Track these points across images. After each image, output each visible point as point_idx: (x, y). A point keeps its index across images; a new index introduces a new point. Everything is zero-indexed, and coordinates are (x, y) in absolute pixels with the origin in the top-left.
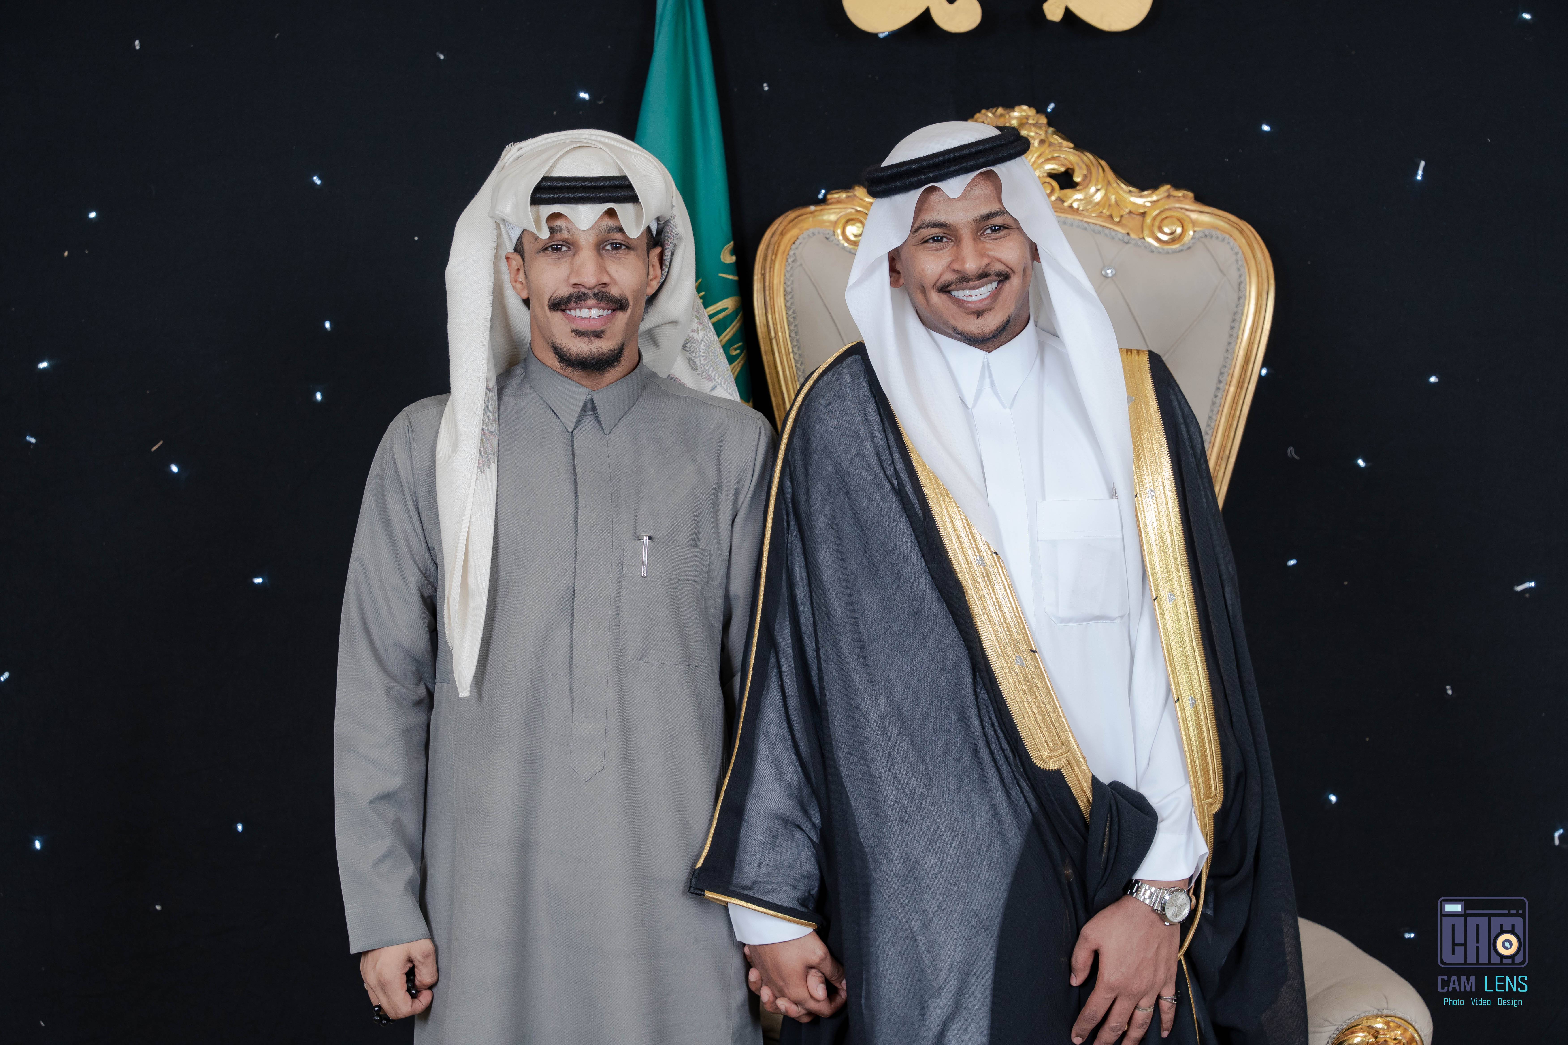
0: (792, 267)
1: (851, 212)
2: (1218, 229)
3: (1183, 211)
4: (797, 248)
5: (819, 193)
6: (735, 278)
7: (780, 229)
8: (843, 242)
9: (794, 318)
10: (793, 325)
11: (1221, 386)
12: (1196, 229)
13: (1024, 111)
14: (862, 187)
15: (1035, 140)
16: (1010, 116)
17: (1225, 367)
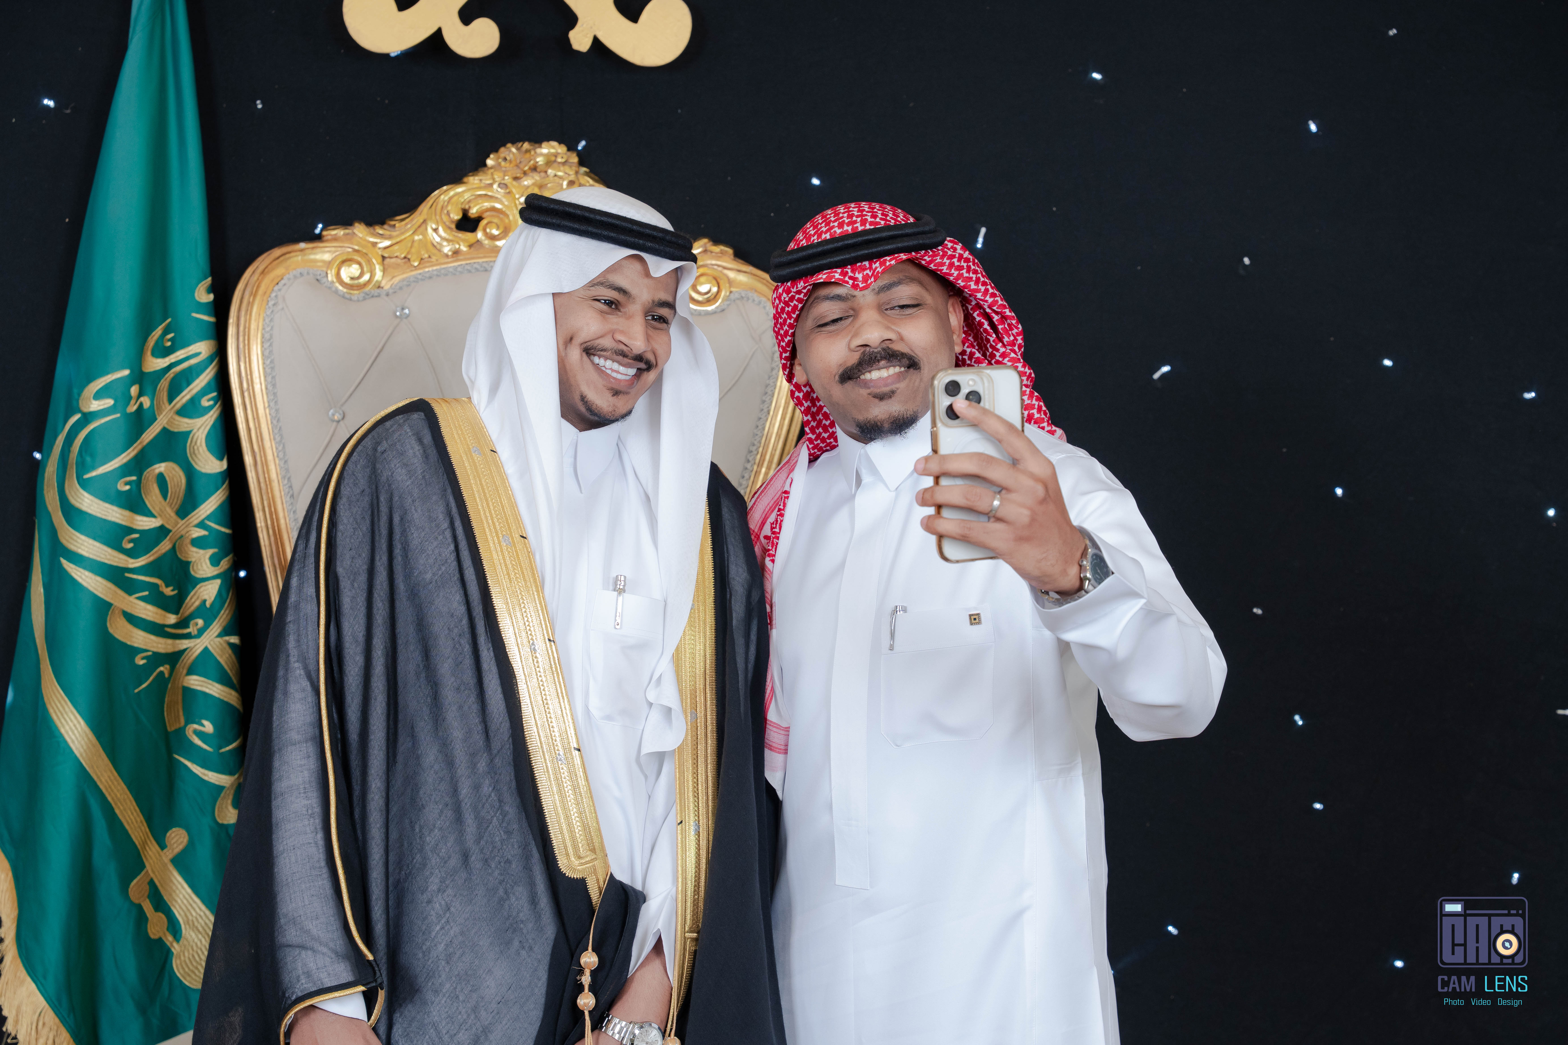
0: (272, 311)
1: (349, 252)
2: (756, 291)
3: (720, 269)
4: (280, 290)
5: (316, 227)
6: (212, 319)
7: (261, 268)
8: (337, 285)
9: (272, 368)
10: (270, 376)
11: (749, 466)
12: (732, 289)
13: (553, 147)
14: (362, 224)
15: (563, 180)
16: (535, 153)
17: (754, 445)
